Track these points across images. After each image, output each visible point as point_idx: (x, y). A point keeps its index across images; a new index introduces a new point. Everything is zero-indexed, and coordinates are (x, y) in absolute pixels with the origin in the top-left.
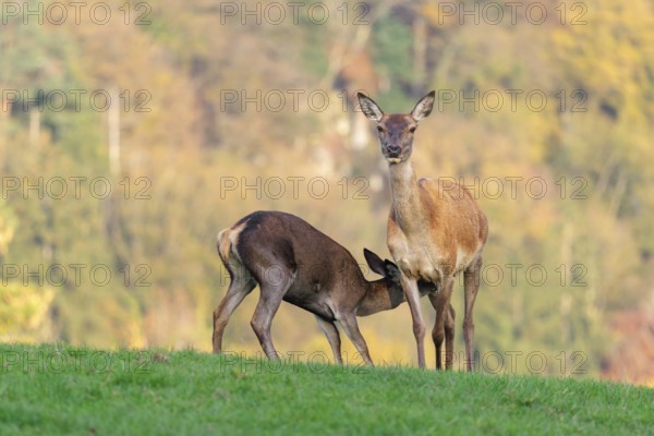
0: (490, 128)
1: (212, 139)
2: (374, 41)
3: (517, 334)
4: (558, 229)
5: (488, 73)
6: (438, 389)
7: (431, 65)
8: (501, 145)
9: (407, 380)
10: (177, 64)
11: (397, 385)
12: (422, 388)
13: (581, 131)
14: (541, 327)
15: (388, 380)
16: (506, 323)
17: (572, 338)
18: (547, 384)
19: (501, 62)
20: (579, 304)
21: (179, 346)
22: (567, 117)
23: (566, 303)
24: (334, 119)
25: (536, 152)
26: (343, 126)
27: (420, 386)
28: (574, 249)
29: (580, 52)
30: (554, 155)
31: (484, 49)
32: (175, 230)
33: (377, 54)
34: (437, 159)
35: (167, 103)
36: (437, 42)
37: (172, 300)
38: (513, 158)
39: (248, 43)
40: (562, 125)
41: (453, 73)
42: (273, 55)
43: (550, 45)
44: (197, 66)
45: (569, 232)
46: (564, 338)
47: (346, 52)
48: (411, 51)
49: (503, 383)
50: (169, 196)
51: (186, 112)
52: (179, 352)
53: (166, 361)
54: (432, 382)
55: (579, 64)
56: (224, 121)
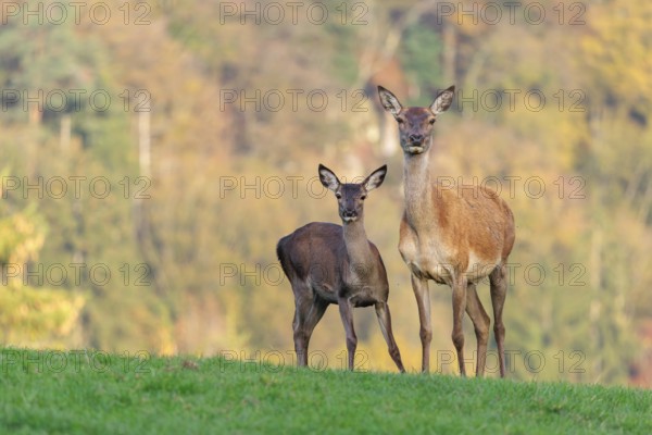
0: (519, 135)
1: (242, 146)
2: (404, 48)
3: (546, 341)
4: (588, 236)
5: (518, 80)
6: (466, 396)
7: (460, 72)
8: (530, 152)
9: (436, 387)
10: (208, 71)
11: (425, 392)
12: (450, 395)
13: (610, 138)
14: (570, 334)
15: (417, 387)
16: (535, 330)
17: (601, 344)
18: (575, 391)
19: (531, 69)
20: (608, 311)
21: (209, 353)
22: (596, 124)
23: (595, 310)
24: (364, 126)
25: (565, 159)
26: (373, 133)
27: (448, 393)
28: (603, 256)
29: (609, 59)
30: (583, 162)
31: (513, 56)
32: (205, 237)
33: (407, 61)
34: (466, 166)
35: (197, 110)
36: (466, 49)
37: (202, 306)
38: (542, 164)
39: (278, 51)
40: (592, 133)
41: (483, 80)
42: (302, 62)
43: (579, 53)
44: (228, 73)
45: (599, 239)
46: (593, 345)
47: (376, 59)
48: (441, 59)
49: (531, 390)
50: (199, 202)
51: (217, 120)
52: (209, 360)
53: (196, 368)
54: (461, 388)
55: (608, 71)
56: (254, 128)
